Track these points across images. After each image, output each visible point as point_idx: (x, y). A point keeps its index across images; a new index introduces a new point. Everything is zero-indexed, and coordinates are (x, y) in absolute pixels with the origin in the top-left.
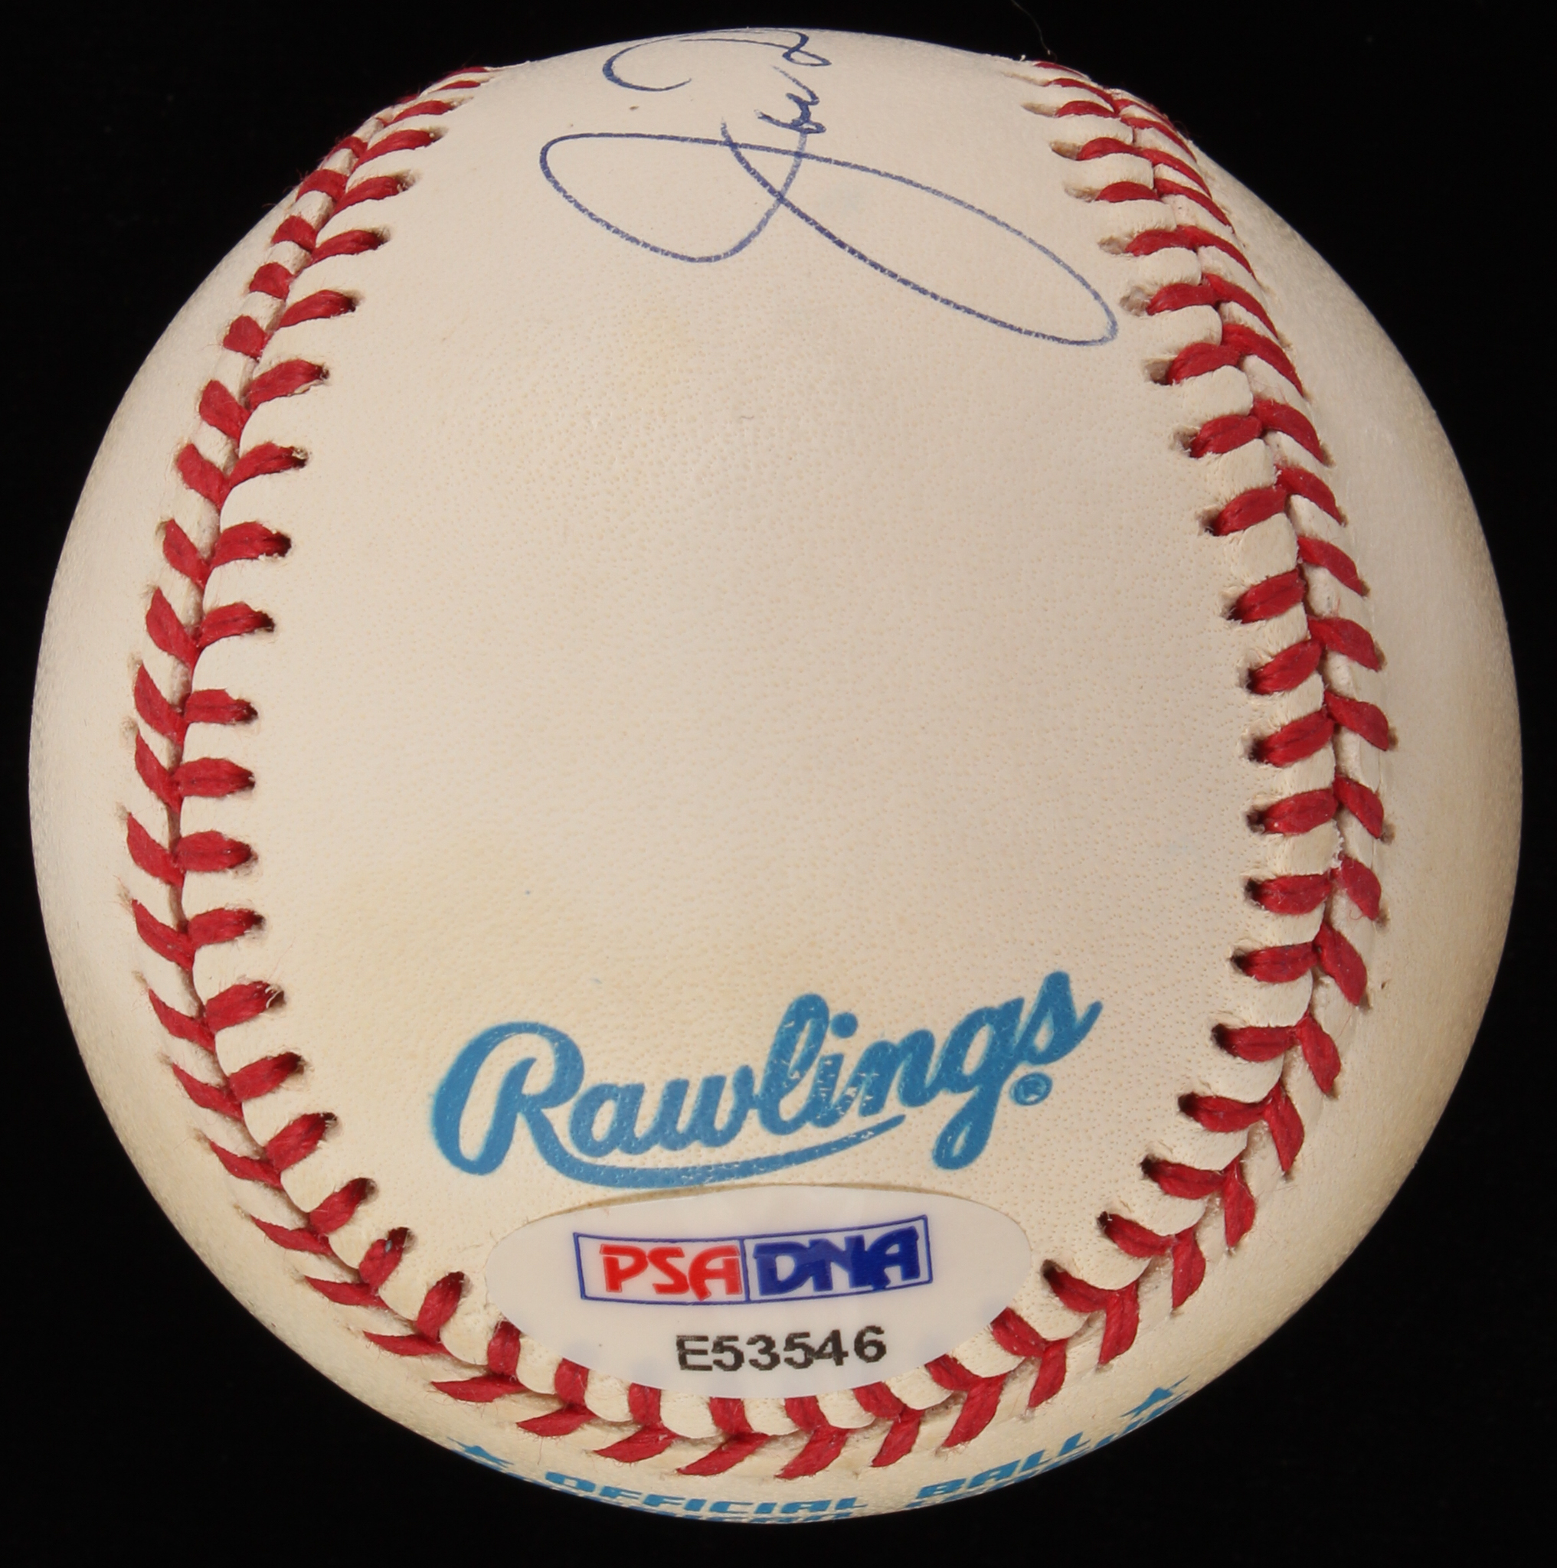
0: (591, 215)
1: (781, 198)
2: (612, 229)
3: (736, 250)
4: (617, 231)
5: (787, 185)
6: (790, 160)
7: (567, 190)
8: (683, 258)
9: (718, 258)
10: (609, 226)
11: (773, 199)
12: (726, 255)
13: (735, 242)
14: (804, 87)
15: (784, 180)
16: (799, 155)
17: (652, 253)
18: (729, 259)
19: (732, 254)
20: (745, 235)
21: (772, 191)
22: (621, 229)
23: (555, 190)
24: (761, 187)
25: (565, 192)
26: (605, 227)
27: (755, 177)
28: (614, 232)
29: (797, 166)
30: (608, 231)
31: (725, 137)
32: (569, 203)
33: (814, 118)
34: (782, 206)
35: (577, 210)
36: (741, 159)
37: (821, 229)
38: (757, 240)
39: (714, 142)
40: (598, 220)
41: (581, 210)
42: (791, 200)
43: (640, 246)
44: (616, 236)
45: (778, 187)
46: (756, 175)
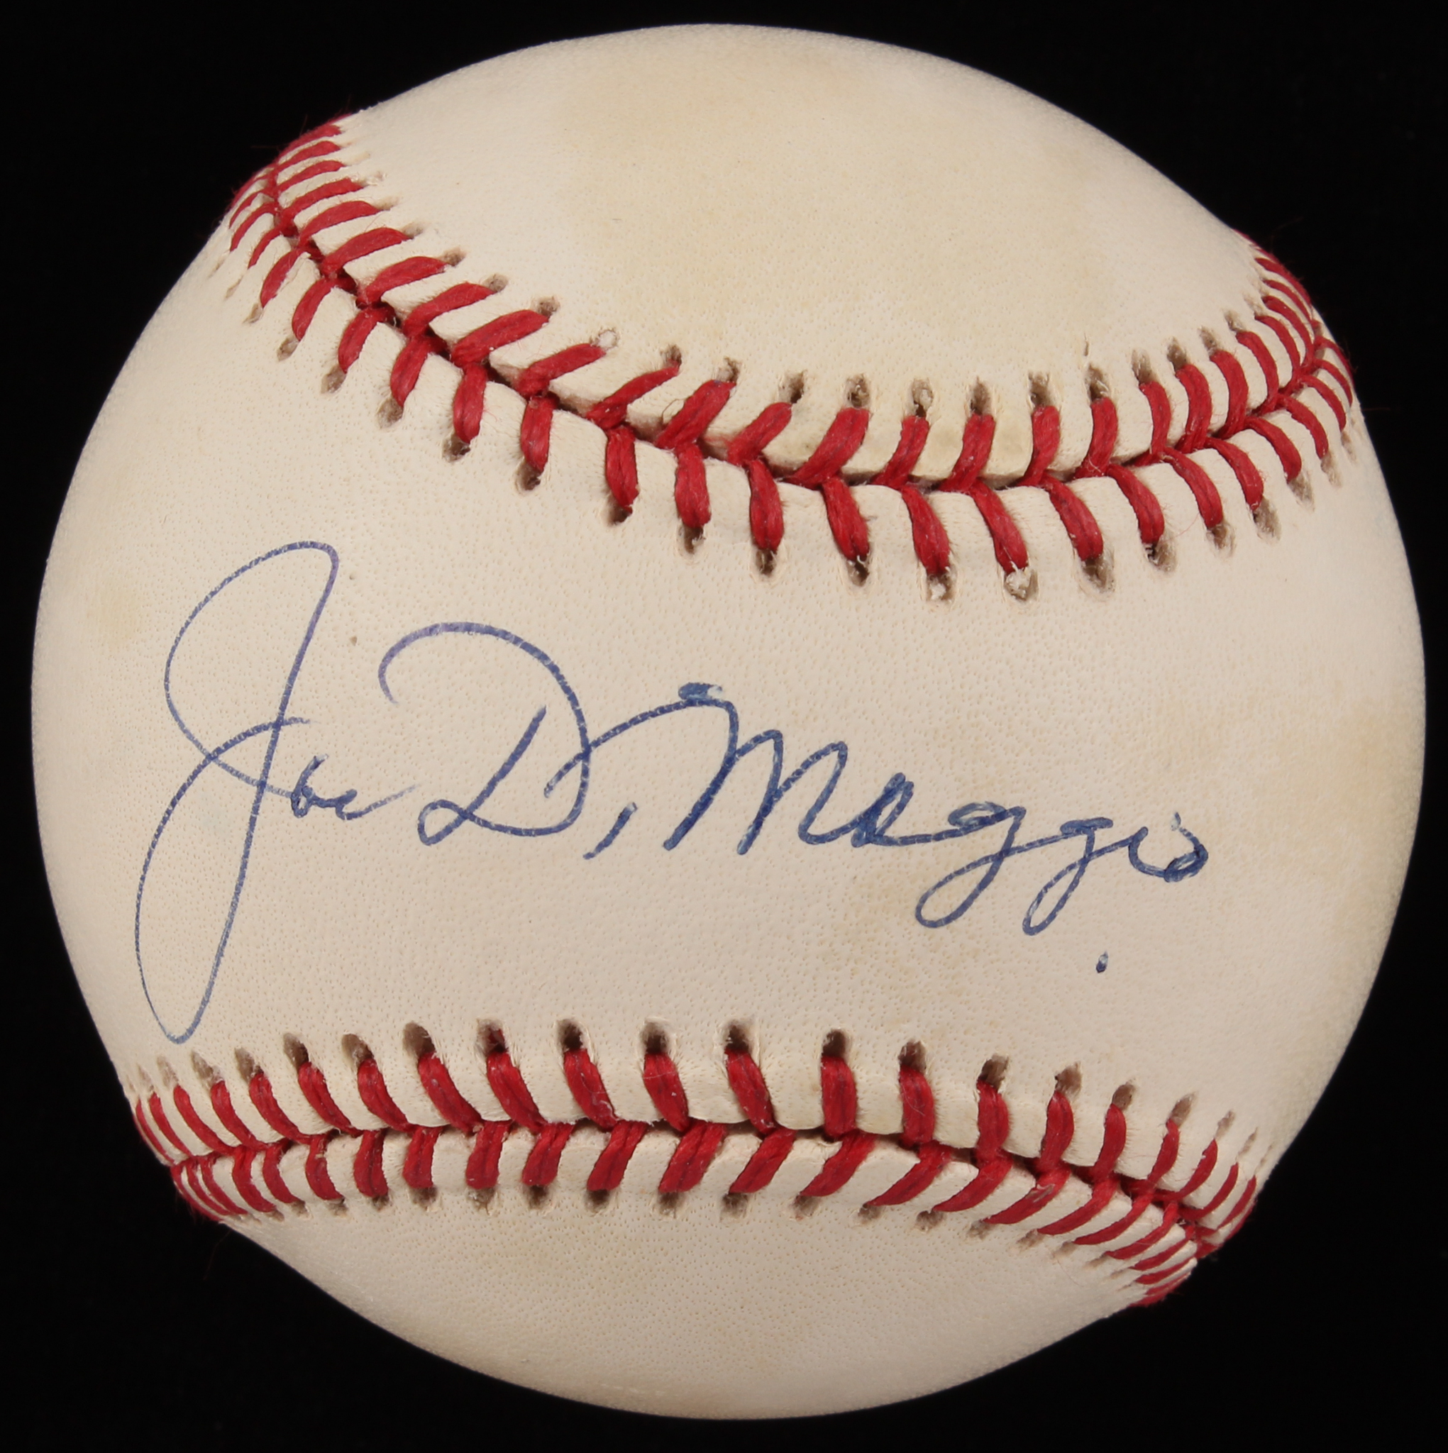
0: (230, 579)
1: (211, 758)
2: (209, 596)
3: (170, 705)
4: (206, 600)
5: (225, 766)
6: (256, 775)
7: (265, 562)
8: (171, 656)
9: (167, 688)
10: (213, 594)
11: (211, 750)
12: (168, 696)
13: (177, 706)
14: (368, 810)
15: (232, 764)
16: (262, 785)
17: (180, 629)
18: (165, 698)
19: (168, 701)
20: (181, 717)
21: (219, 751)
22: (207, 604)
23: (270, 551)
24: (225, 742)
25: (264, 559)
26: (213, 590)
27: (235, 738)
28: (207, 597)
29: (247, 780)
30: (209, 592)
31: (290, 719)
32: (250, 561)
33: (314, 810)
34: (204, 757)
35: (240, 567)
36: (259, 729)
37: (184, 788)
38: (176, 727)
39: (283, 708)
40: (223, 585)
41: (239, 571)
42: (208, 767)
43: (187, 619)
44: (202, 599)
45: (223, 758)
46: (238, 740)
